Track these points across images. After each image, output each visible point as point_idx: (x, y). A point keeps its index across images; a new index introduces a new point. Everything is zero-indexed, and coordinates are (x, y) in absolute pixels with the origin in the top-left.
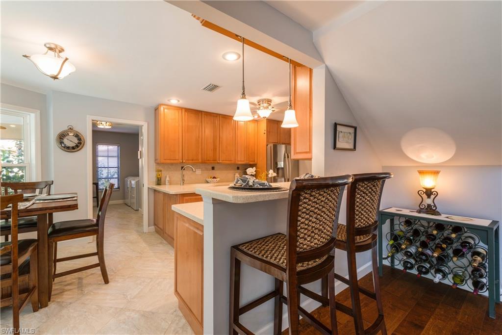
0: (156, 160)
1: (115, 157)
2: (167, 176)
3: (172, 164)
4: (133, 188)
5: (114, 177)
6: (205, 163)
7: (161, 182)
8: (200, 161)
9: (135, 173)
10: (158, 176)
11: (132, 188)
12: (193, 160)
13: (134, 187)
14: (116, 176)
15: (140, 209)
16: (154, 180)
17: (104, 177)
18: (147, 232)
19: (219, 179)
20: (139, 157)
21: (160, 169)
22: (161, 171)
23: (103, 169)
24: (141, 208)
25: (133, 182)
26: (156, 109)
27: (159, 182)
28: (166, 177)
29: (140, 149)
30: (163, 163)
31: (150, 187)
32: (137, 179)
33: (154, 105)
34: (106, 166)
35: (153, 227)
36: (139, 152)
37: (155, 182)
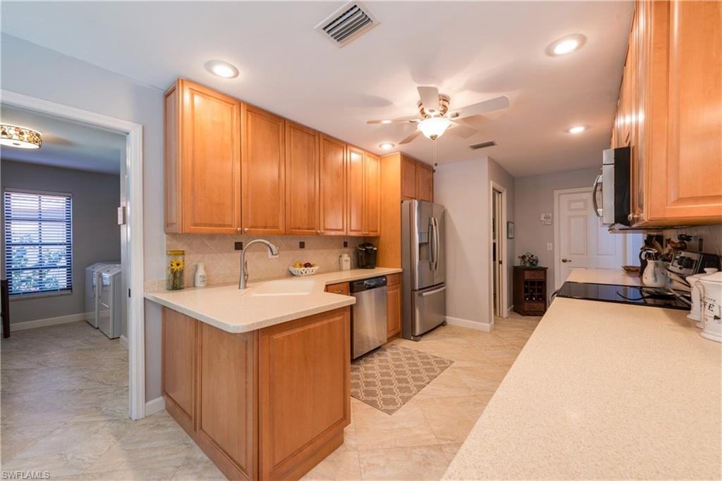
0: (168, 225)
1: (60, 221)
2: (199, 264)
3: (211, 236)
4: (106, 286)
5: (58, 264)
6: (291, 234)
7: (181, 281)
8: (281, 229)
9: (113, 254)
10: (175, 267)
11: (104, 286)
12: (265, 227)
13: (108, 283)
14: (63, 262)
15: (122, 336)
16: (164, 276)
17: (28, 266)
18: (141, 415)
19: (317, 268)
20: (120, 221)
21: (180, 247)
22: (183, 253)
23: (26, 247)
24: (126, 336)
25: (106, 275)
26: (170, 94)
27: (177, 282)
28: (196, 268)
29: (123, 204)
30: (188, 234)
31: (151, 296)
32: (115, 269)
33: (164, 84)
34: (34, 242)
35: (161, 399)
36: (120, 210)
37: (165, 283)
